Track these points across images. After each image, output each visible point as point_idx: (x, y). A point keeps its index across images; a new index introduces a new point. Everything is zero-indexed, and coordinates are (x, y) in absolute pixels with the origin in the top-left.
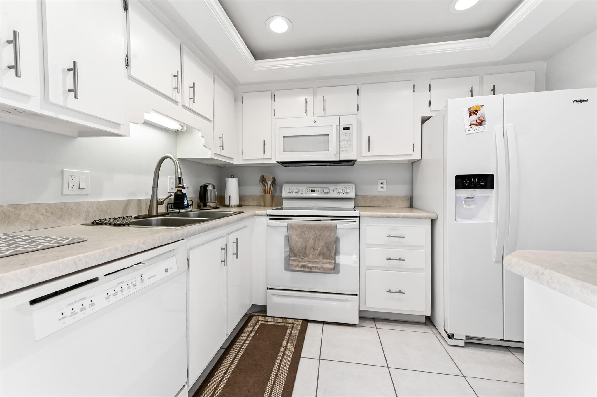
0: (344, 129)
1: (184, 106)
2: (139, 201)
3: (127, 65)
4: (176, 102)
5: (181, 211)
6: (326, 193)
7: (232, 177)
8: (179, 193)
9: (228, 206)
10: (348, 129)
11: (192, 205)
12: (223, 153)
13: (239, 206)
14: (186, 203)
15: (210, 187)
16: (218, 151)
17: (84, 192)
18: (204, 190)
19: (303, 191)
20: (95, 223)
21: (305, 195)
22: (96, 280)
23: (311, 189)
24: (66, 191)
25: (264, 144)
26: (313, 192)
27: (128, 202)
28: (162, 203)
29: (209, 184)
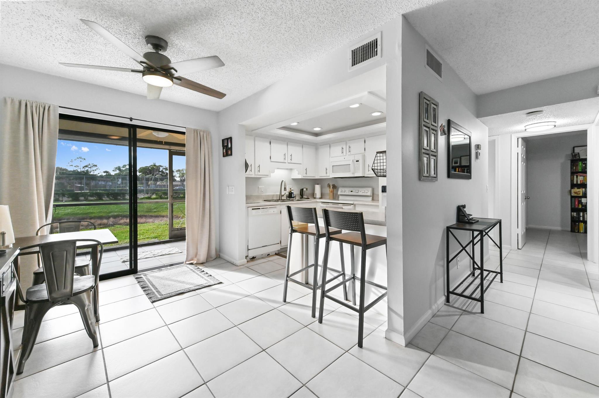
0: (357, 161)
1: (289, 163)
2: (277, 195)
3: (270, 158)
4: (285, 163)
5: (290, 199)
6: (357, 193)
7: (318, 184)
8: (290, 192)
9: (315, 198)
10: (358, 161)
11: (295, 197)
12: (307, 175)
13: (321, 198)
14: (293, 196)
15: (305, 190)
16: (305, 175)
17: (263, 192)
18: (302, 190)
19: (347, 191)
20: (265, 201)
21: (347, 194)
22: (259, 209)
23: (351, 190)
24: (259, 192)
25: (326, 169)
26: (352, 192)
27: (274, 195)
28: (283, 196)
29: (304, 188)
